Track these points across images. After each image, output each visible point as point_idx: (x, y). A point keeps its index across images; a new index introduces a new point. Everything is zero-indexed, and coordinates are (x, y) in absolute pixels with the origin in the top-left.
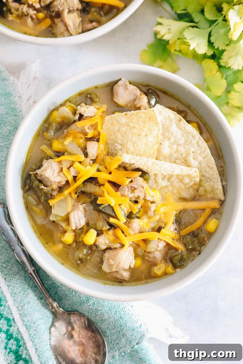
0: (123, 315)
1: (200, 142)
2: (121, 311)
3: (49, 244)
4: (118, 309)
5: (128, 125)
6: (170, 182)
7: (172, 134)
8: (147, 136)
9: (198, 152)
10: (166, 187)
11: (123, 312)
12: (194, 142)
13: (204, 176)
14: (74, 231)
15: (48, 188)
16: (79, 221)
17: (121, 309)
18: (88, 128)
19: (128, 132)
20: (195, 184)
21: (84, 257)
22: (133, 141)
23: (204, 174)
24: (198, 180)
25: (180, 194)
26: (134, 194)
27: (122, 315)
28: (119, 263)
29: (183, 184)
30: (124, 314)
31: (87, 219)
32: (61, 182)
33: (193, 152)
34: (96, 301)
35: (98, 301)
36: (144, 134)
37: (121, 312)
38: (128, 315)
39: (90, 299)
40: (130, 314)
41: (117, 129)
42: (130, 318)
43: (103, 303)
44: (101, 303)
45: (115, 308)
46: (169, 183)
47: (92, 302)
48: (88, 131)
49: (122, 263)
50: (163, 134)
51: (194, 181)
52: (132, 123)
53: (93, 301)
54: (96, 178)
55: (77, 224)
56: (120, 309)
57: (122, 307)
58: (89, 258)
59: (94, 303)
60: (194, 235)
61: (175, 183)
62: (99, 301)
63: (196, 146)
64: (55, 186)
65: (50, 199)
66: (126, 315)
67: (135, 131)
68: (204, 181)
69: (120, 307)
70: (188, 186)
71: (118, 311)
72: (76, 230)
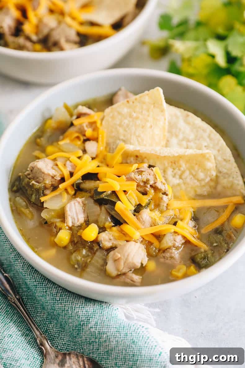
0: (136, 339)
1: (212, 136)
2: (133, 333)
3: (39, 249)
4: (129, 330)
5: (131, 116)
6: (183, 179)
7: (180, 130)
8: (152, 127)
9: (211, 145)
10: (179, 185)
11: (135, 334)
12: (205, 135)
13: (220, 172)
14: (70, 229)
15: (40, 184)
16: (77, 216)
17: (133, 331)
18: (87, 126)
19: (131, 124)
20: (211, 180)
21: (83, 259)
22: (137, 134)
23: (220, 169)
24: (214, 173)
25: (196, 191)
26: (142, 176)
27: (134, 339)
28: (128, 256)
29: (198, 180)
30: (137, 337)
31: (86, 215)
32: (55, 176)
33: (205, 146)
34: (99, 320)
35: (101, 320)
36: (149, 125)
37: (133, 335)
38: (142, 338)
39: (92, 317)
40: (145, 338)
41: (118, 123)
42: (146, 342)
43: (109, 322)
44: (106, 323)
45: (125, 329)
46: (181, 181)
47: (94, 322)
48: (86, 128)
49: (131, 256)
50: (169, 132)
51: (210, 177)
52: (135, 112)
53: (95, 320)
54: (97, 174)
55: (74, 219)
56: (131, 331)
57: (134, 329)
58: (89, 260)
59: (97, 323)
60: (218, 231)
61: (188, 180)
62: (104, 320)
63: (208, 140)
64: (48, 182)
65: (42, 196)
66: (140, 338)
67: (138, 122)
68: (222, 178)
69: (131, 329)
70: (203, 183)
71: (128, 333)
72: (73, 227)
